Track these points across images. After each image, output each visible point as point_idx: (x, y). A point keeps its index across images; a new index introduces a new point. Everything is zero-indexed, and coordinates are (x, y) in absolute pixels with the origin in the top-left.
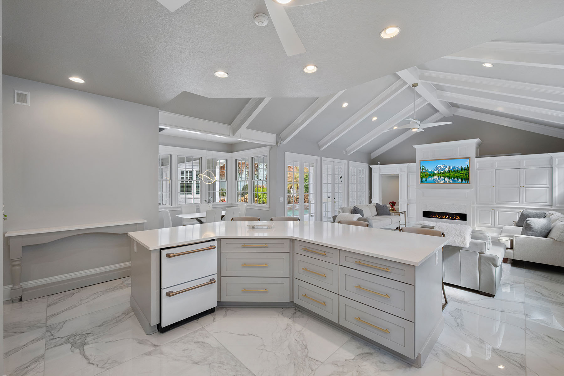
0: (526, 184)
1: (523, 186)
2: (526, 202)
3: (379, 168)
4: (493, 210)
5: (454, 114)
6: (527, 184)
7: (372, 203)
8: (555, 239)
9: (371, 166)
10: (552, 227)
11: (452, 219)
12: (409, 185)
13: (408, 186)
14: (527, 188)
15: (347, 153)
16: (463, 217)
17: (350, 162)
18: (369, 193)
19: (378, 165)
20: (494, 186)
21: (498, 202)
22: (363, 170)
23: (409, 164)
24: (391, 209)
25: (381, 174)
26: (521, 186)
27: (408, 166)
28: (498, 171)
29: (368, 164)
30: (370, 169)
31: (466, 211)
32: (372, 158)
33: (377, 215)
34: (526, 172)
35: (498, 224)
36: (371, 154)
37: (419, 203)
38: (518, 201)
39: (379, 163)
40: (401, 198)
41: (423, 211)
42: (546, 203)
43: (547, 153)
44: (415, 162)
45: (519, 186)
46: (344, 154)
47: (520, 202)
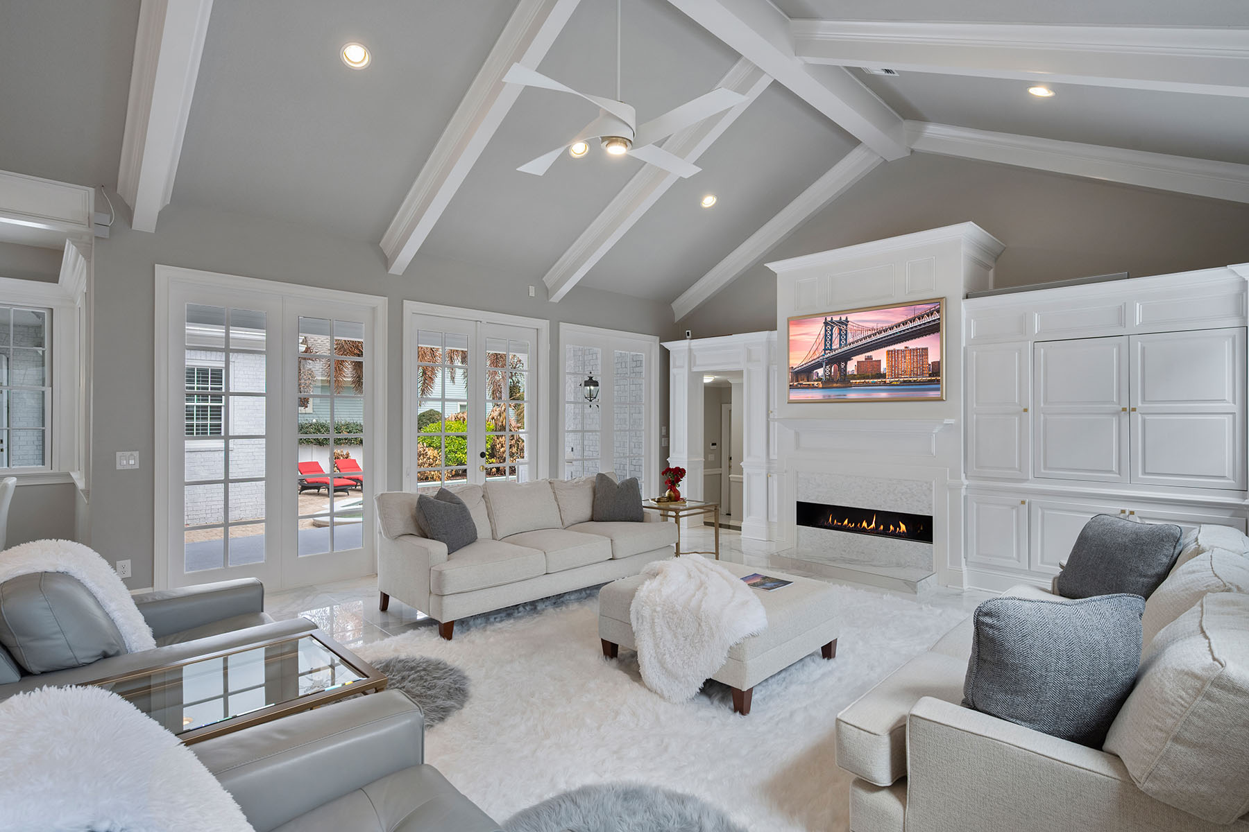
0: (1144, 400)
1: (1134, 410)
2: (1145, 473)
3: (690, 350)
4: (1023, 502)
5: (914, 147)
6: (1147, 399)
8: (1135, 771)
9: (667, 345)
10: (1141, 663)
11: (886, 534)
12: (772, 409)
14: (1147, 417)
15: (547, 292)
16: (920, 528)
17: (564, 326)
18: (661, 436)
19: (686, 339)
20: (1026, 410)
21: (1043, 471)
22: (638, 358)
24: (666, 494)
26: (1124, 409)
27: (768, 341)
28: (1042, 350)
29: (658, 339)
30: (665, 355)
31: (930, 508)
32: (677, 319)
33: (592, 520)
34: (1143, 349)
35: (1042, 562)
36: (674, 305)
37: (786, 472)
38: (1115, 468)
39: (688, 333)
40: (749, 455)
41: (798, 503)
42: (1223, 477)
43: (1224, 265)
44: (773, 327)
45: (1117, 406)
46: (532, 294)
47: (1119, 474)
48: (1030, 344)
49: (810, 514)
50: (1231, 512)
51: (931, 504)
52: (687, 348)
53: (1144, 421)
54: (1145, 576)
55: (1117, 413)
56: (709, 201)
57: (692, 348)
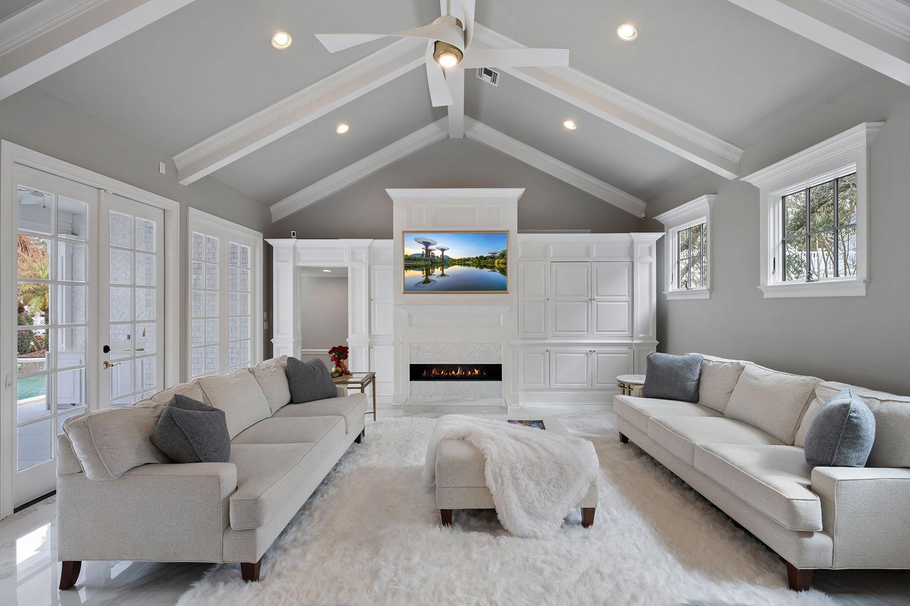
0: (597, 295)
1: (594, 299)
2: (597, 331)
3: (295, 247)
4: (547, 351)
7: (274, 357)
9: (271, 241)
12: (372, 298)
13: (370, 300)
14: (598, 303)
15: (176, 172)
16: (492, 372)
17: (191, 211)
18: (264, 321)
19: (291, 238)
20: (548, 299)
21: (555, 332)
22: (244, 251)
23: (372, 242)
24: (333, 369)
25: (300, 264)
26: (589, 299)
27: (370, 247)
28: (554, 266)
29: (262, 235)
30: (268, 251)
31: (500, 359)
32: (274, 220)
33: (291, 402)
34: (597, 269)
35: (555, 382)
36: (273, 208)
37: (401, 343)
38: (586, 330)
39: (294, 233)
40: (353, 332)
41: (411, 365)
42: (625, 331)
43: (629, 232)
44: (390, 236)
45: (586, 297)
46: (163, 171)
47: (588, 332)
48: (550, 262)
49: (419, 372)
50: (628, 347)
51: (500, 357)
52: (292, 246)
53: (597, 305)
54: (693, 381)
55: (587, 301)
56: (343, 129)
57: (297, 246)
